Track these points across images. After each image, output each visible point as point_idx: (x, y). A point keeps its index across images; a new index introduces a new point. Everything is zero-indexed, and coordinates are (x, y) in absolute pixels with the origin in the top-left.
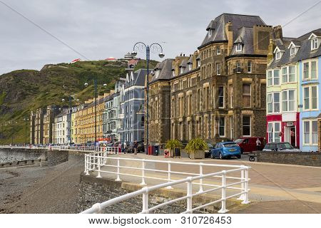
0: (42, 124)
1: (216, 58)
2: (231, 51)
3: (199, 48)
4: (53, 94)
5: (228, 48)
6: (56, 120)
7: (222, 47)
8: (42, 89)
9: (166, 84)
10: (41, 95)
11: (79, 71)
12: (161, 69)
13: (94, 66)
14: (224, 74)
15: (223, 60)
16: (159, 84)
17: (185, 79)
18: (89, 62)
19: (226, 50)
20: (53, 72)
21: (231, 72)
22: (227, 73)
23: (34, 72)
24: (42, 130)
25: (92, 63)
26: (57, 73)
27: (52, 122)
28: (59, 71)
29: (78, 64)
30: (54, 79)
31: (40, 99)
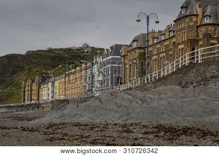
0: (31, 90)
1: (189, 27)
2: (201, 21)
3: (174, 21)
4: (35, 71)
5: (199, 20)
6: (42, 86)
7: (194, 19)
8: (27, 67)
9: (142, 51)
10: (27, 71)
11: (52, 55)
12: (138, 41)
13: (62, 52)
14: (196, 38)
15: (195, 28)
16: (137, 51)
17: (159, 46)
18: (58, 49)
19: (197, 21)
20: (34, 56)
21: (201, 36)
22: (198, 38)
23: (21, 55)
24: (31, 94)
25: (61, 50)
26: (37, 56)
27: (39, 88)
28: (38, 55)
29: (50, 51)
30: (35, 61)
31: (26, 74)
